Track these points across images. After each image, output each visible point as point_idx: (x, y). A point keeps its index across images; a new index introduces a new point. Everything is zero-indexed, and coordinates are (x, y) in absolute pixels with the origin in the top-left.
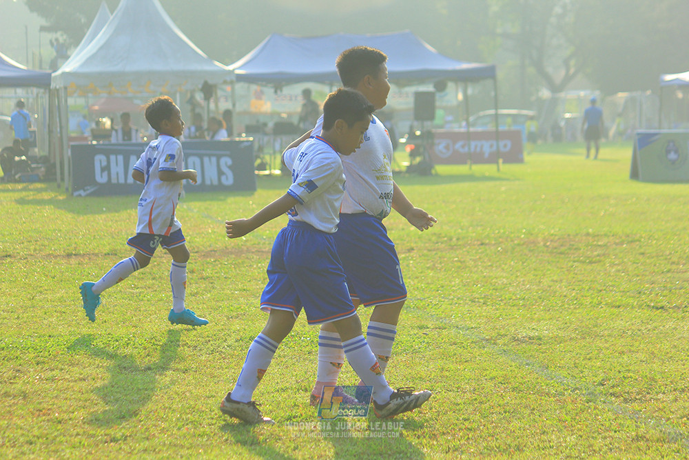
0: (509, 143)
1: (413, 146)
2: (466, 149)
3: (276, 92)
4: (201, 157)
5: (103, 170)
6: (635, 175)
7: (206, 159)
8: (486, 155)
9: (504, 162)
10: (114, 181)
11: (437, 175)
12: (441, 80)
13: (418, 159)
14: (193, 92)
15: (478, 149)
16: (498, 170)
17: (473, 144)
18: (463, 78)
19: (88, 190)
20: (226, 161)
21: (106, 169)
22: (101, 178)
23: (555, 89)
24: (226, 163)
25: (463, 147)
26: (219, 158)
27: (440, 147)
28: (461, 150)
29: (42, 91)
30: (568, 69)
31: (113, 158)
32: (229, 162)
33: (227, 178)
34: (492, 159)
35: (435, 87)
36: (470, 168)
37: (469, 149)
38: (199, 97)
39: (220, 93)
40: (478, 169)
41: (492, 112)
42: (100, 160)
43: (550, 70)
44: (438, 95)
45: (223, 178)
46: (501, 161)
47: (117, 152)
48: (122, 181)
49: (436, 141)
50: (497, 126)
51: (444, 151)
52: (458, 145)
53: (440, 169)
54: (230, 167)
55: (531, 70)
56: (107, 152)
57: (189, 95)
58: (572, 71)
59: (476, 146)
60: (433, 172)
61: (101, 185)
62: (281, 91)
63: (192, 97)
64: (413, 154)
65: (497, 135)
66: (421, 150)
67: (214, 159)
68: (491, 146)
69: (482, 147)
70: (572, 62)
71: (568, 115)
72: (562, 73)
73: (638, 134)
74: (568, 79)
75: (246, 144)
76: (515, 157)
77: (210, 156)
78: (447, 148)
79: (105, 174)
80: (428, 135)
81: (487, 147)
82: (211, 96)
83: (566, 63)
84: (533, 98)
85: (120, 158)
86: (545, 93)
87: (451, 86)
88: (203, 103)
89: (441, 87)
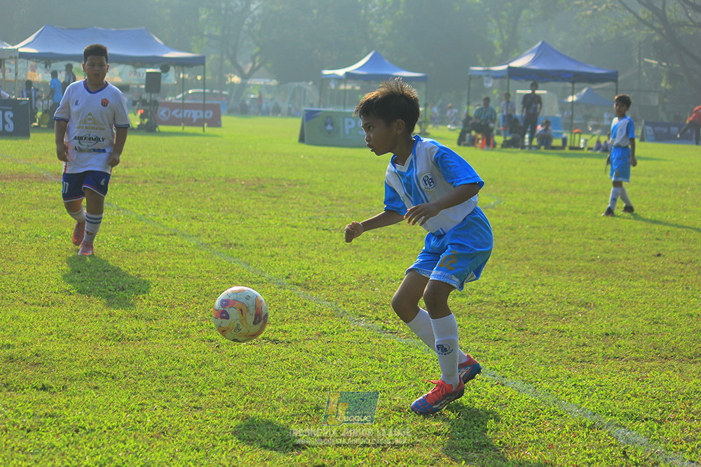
0: (211, 113)
1: (142, 111)
2: (180, 115)
3: (46, 67)
6: (302, 139)
8: (194, 121)
9: (208, 126)
11: (159, 131)
12: (166, 64)
13: (146, 120)
15: (189, 116)
16: (204, 130)
17: (186, 112)
18: (181, 63)
20: (9, 114)
23: (244, 77)
24: (9, 116)
25: (178, 113)
26: (4, 111)
27: (162, 112)
28: (177, 116)
30: (254, 64)
32: (12, 115)
33: (9, 126)
34: (199, 123)
35: (161, 69)
36: (183, 129)
37: (183, 115)
39: (6, 65)
40: (188, 129)
41: (202, 91)
43: (240, 63)
44: (163, 75)
45: (6, 126)
46: (206, 125)
49: (160, 108)
50: (204, 100)
51: (164, 116)
52: (175, 112)
53: (162, 128)
54: (12, 119)
55: (228, 62)
58: (257, 64)
59: (187, 114)
60: (157, 130)
62: (50, 66)
64: (142, 117)
65: (204, 107)
66: (149, 113)
68: (199, 114)
69: (192, 114)
70: (257, 59)
71: (252, 96)
72: (250, 65)
73: (306, 111)
74: (253, 70)
75: (24, 103)
76: (216, 123)
78: (167, 113)
80: (155, 103)
81: (195, 114)
83: (253, 58)
84: (228, 83)
86: (236, 79)
87: (172, 69)
89: (165, 69)
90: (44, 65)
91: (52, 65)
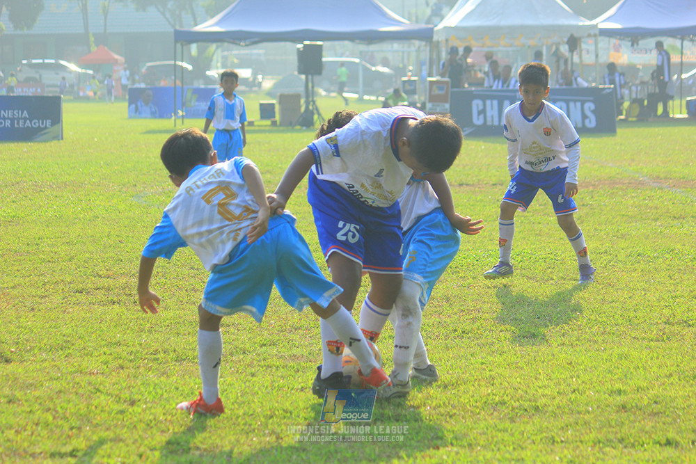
3: (632, 45)
4: (567, 102)
5: (479, 113)
7: (572, 105)
10: (489, 123)
14: (558, 45)
19: (465, 131)
20: (590, 106)
21: (483, 112)
22: (478, 121)
24: (590, 108)
26: (583, 103)
29: (423, 43)
31: (488, 102)
32: (593, 106)
33: (590, 121)
38: (564, 49)
39: (584, 46)
42: (476, 105)
45: (587, 122)
47: (492, 98)
48: (496, 123)
54: (593, 112)
56: (484, 98)
57: (554, 48)
61: (479, 127)
62: (638, 44)
63: (557, 49)
67: (579, 104)
75: (608, 91)
77: (575, 101)
79: (482, 117)
82: (576, 49)
85: (495, 103)
88: (567, 54)
90: (630, 44)
91: (640, 42)
